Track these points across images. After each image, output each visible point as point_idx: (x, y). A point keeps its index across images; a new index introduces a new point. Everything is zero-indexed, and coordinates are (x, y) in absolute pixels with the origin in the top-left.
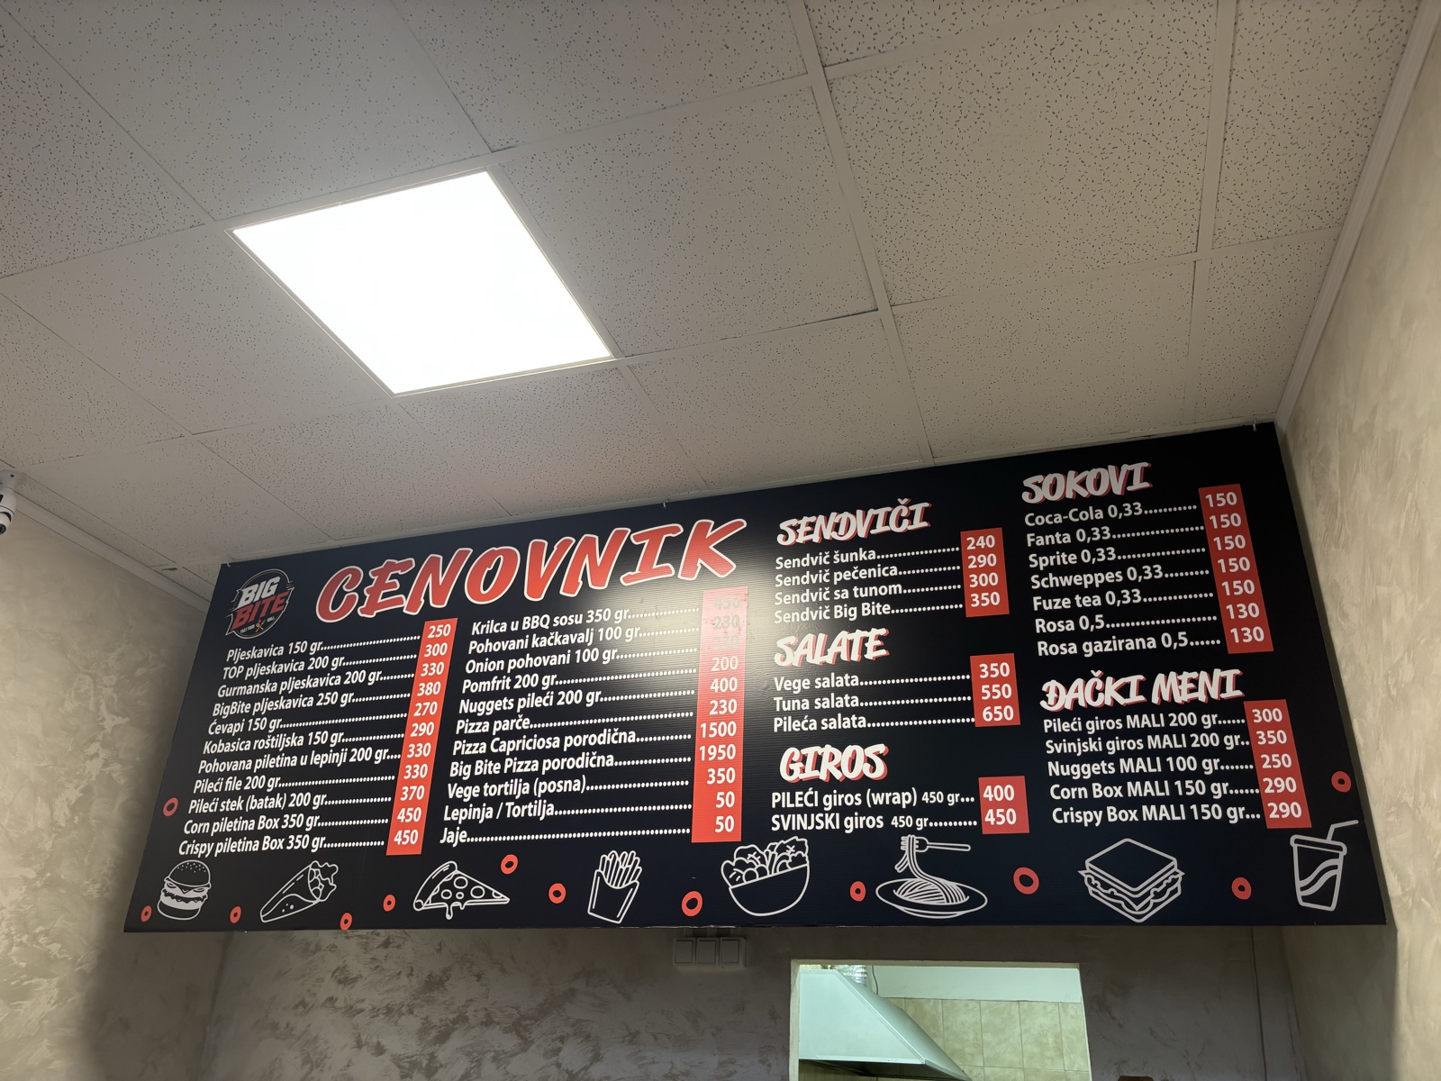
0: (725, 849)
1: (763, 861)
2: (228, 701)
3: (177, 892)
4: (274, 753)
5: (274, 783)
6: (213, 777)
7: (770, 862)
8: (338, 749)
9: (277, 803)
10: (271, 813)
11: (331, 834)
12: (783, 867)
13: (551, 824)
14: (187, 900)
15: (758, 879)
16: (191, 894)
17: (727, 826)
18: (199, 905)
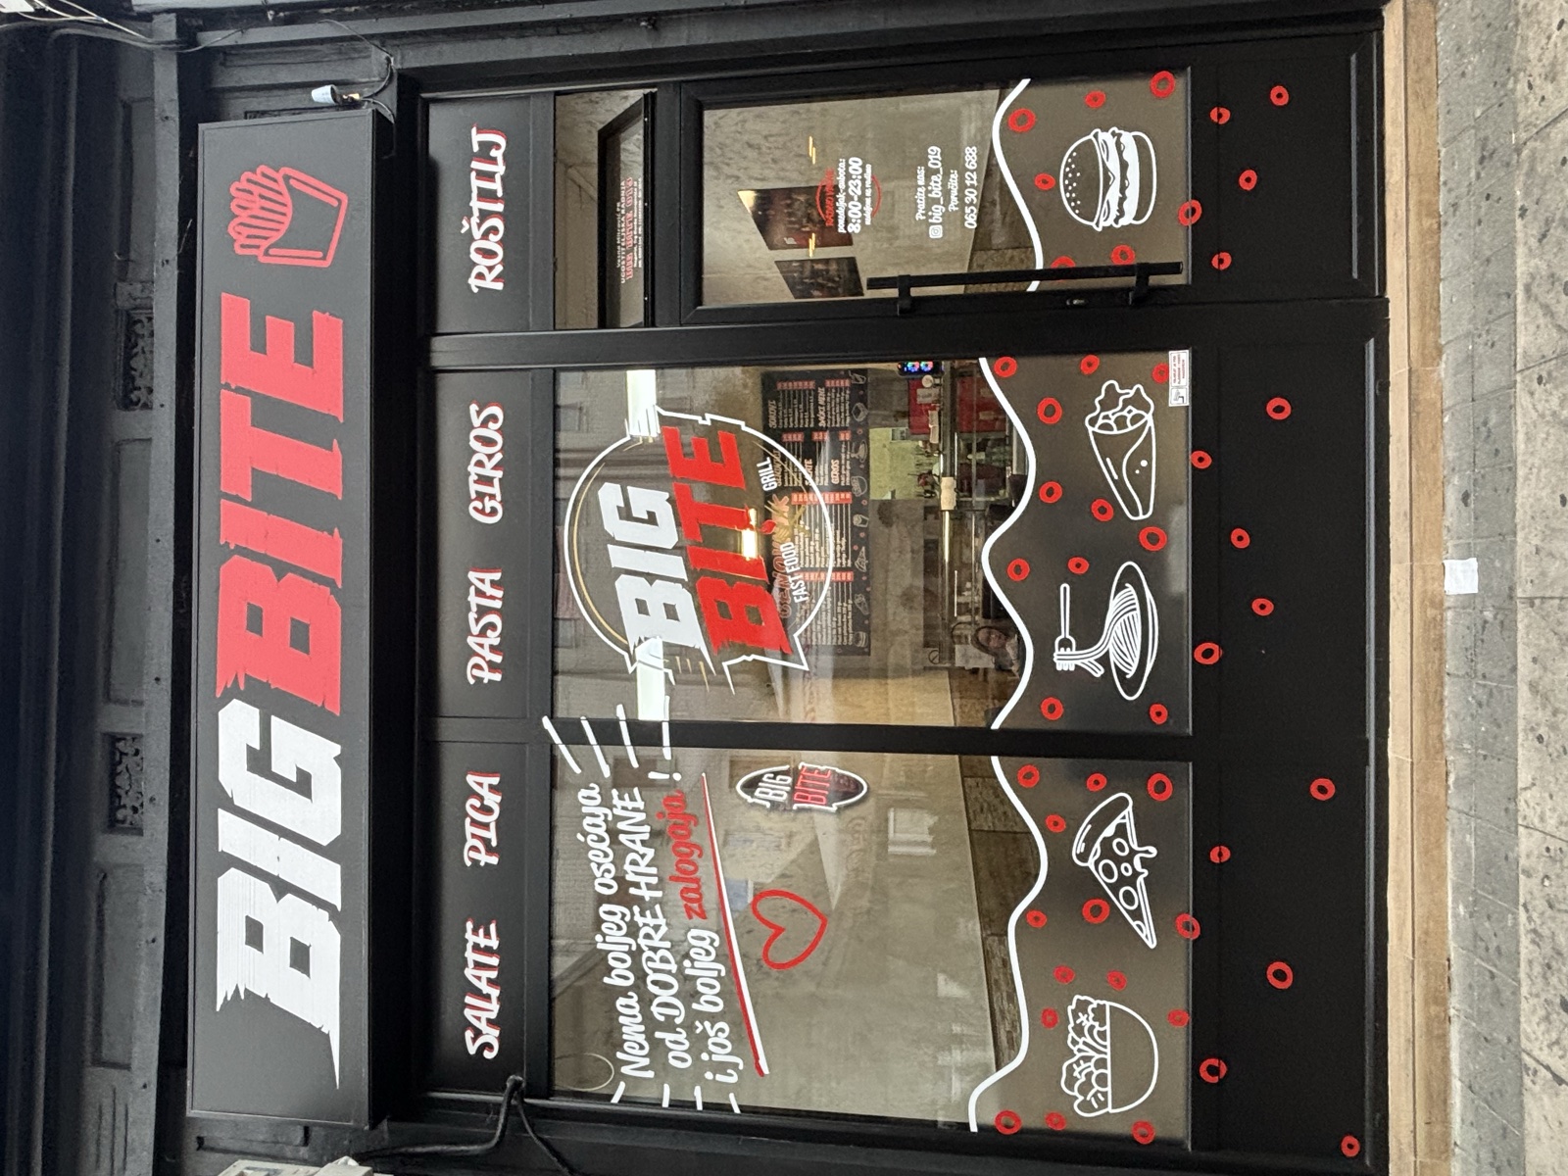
0: (853, 495)
1: (856, 488)
12: (857, 483)
13: (847, 538)
14: (863, 638)
15: (859, 488)
17: (848, 495)
18: (864, 634)
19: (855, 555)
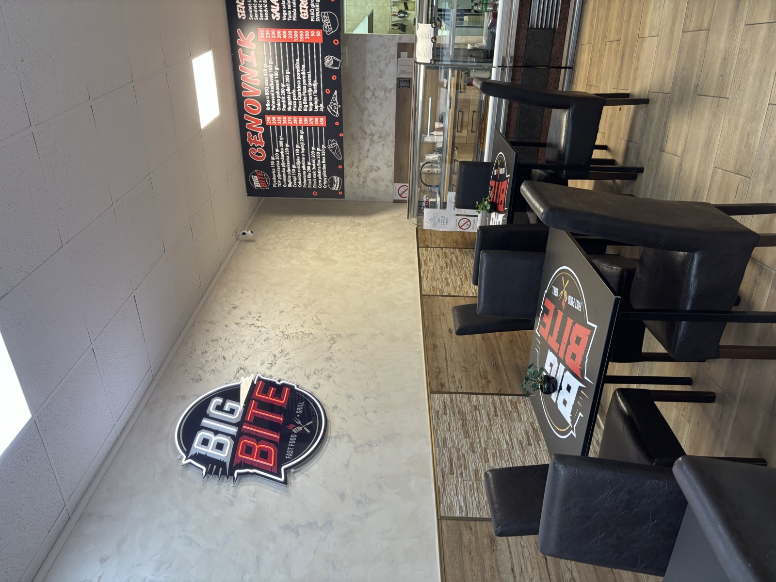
0: (324, 33)
1: (326, 24)
2: (287, 183)
3: (335, 185)
4: (301, 165)
5: (309, 163)
6: (307, 182)
7: (327, 22)
8: (300, 145)
9: (314, 161)
10: (316, 162)
11: (321, 143)
12: (328, 18)
13: (319, 81)
14: (337, 182)
15: (330, 25)
16: (336, 181)
17: (319, 33)
18: (338, 178)
19: (327, 100)
